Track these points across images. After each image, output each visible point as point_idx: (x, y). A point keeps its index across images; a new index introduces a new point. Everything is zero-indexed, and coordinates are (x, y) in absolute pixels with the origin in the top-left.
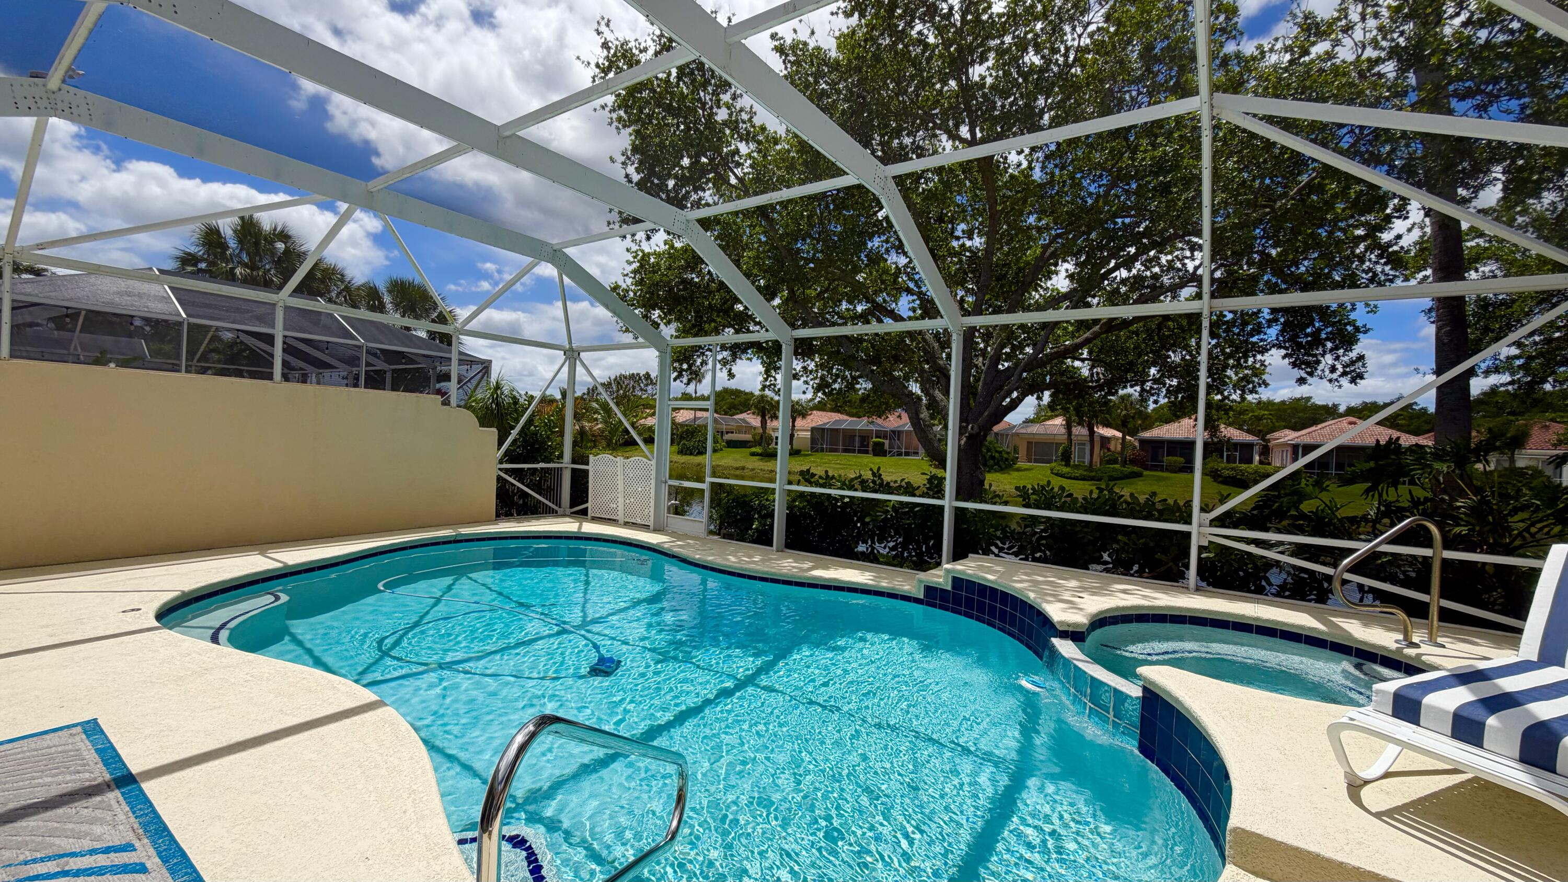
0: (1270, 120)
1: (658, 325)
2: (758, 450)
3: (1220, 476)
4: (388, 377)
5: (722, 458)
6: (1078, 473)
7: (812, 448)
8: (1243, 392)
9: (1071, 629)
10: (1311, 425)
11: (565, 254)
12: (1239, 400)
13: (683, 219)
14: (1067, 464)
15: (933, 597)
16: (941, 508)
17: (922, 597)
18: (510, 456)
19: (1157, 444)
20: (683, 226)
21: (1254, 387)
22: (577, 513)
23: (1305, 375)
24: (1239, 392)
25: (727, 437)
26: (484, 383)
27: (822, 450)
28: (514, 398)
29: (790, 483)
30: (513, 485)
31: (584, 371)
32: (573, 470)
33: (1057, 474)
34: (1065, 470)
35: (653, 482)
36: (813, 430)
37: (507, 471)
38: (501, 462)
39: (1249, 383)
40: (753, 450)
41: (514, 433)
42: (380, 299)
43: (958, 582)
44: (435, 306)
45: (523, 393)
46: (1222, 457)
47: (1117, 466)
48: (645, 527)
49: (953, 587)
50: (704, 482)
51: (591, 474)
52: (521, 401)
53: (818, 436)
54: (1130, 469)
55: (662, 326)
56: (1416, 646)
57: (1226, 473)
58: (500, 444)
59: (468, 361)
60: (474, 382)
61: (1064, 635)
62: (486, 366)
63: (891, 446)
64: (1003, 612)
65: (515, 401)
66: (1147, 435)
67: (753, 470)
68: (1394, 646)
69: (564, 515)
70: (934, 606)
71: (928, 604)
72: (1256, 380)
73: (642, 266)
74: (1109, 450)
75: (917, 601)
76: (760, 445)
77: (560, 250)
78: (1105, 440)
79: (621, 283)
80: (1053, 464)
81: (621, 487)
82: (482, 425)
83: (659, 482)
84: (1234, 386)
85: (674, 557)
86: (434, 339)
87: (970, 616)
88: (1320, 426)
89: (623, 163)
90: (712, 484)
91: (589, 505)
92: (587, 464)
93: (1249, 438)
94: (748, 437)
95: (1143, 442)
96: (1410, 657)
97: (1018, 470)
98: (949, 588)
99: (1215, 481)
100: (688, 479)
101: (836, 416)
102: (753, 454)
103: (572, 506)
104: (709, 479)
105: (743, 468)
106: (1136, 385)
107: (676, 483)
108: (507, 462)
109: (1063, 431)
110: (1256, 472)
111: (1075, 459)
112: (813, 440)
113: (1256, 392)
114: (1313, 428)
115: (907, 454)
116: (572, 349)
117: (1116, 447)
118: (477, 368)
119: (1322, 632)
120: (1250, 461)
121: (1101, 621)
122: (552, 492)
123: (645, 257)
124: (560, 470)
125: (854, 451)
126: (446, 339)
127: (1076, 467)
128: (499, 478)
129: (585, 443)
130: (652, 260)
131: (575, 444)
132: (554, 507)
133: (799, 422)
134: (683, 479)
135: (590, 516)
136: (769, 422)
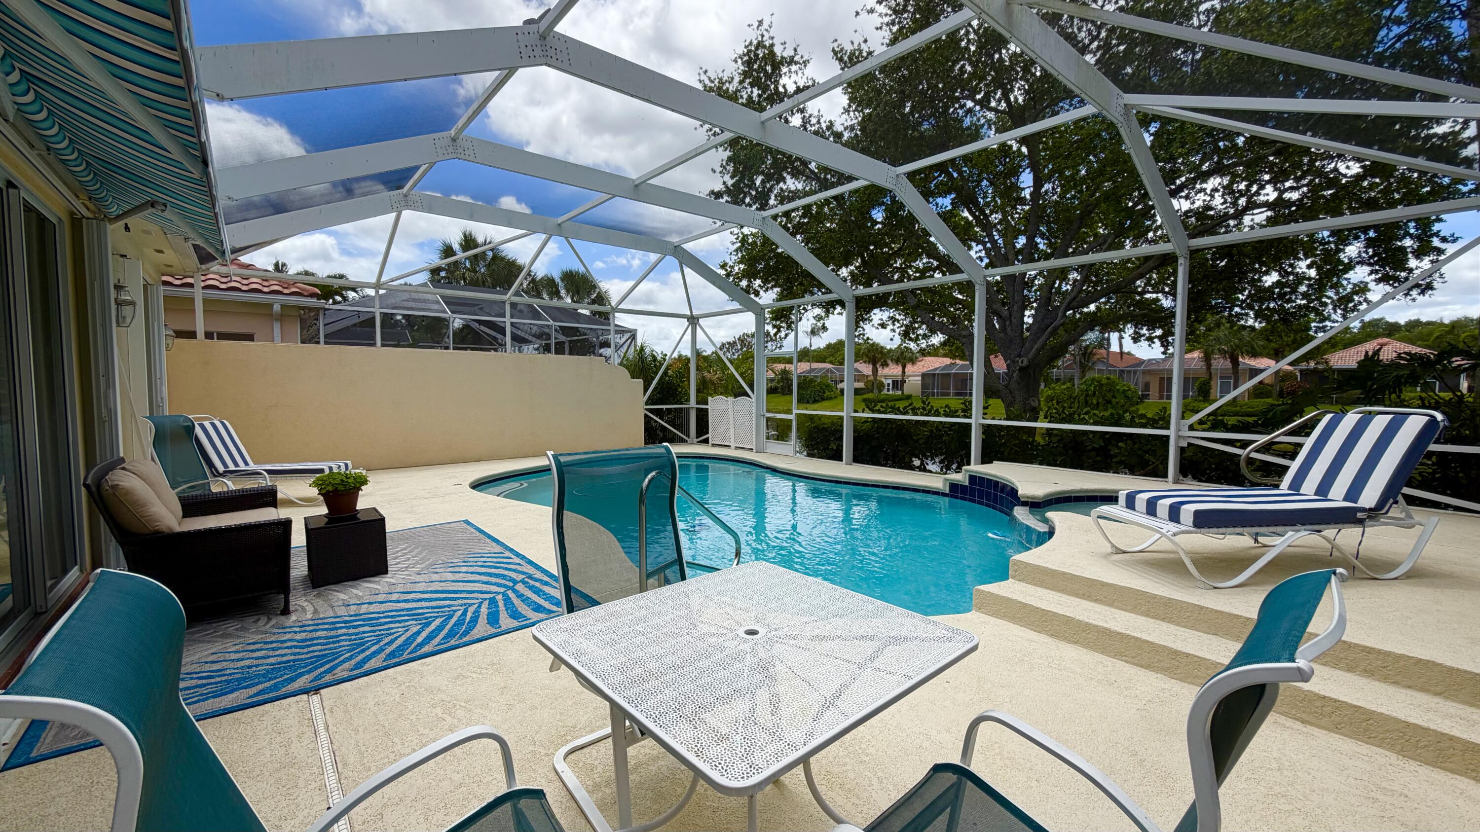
1: (758, 292)
4: (567, 345)
7: (923, 394)
9: (1030, 500)
11: (683, 248)
13: (760, 218)
14: (1206, 400)
15: (956, 491)
16: (969, 426)
17: (947, 492)
18: (650, 401)
20: (760, 223)
22: (700, 442)
26: (632, 347)
27: (933, 395)
28: (654, 356)
29: (856, 411)
30: (656, 421)
31: (704, 336)
32: (697, 409)
35: (754, 415)
36: (924, 376)
37: (651, 411)
38: (647, 404)
41: (655, 383)
42: (556, 286)
43: (972, 478)
44: (594, 287)
45: (660, 353)
48: (750, 450)
49: (970, 482)
50: (791, 414)
51: (710, 411)
52: (659, 358)
53: (929, 381)
55: (762, 293)
59: (621, 331)
60: (625, 347)
61: (1022, 504)
62: (633, 335)
64: (988, 494)
65: (654, 359)
69: (693, 443)
70: (956, 497)
71: (952, 496)
73: (743, 245)
75: (944, 495)
77: (679, 247)
79: (728, 261)
81: (731, 420)
82: (633, 377)
83: (759, 415)
86: (594, 315)
87: (973, 501)
89: (721, 172)
91: (710, 434)
92: (707, 404)
95: (1304, 372)
98: (967, 484)
100: (779, 412)
101: (947, 361)
103: (697, 435)
104: (795, 411)
107: (771, 415)
108: (650, 404)
109: (1202, 365)
111: (1216, 394)
112: (924, 385)
116: (693, 317)
118: (627, 336)
122: (683, 427)
123: (745, 236)
124: (688, 410)
126: (604, 317)
128: (646, 416)
129: (706, 389)
130: (750, 241)
131: (699, 391)
132: (685, 437)
133: (909, 368)
134: (776, 412)
135: (711, 441)
136: (880, 370)
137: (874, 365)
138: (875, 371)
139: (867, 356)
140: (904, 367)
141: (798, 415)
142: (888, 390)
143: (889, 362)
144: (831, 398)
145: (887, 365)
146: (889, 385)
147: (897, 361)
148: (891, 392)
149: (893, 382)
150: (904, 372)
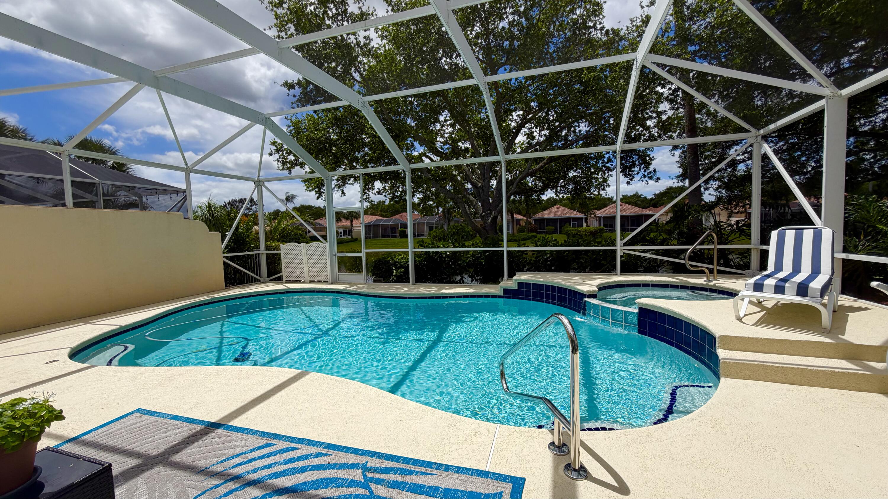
0: (658, 65)
8: (599, 190)
9: (591, 294)
10: (604, 207)
11: (272, 120)
12: (597, 194)
13: (362, 101)
15: (508, 293)
16: (502, 252)
17: (502, 295)
18: (229, 249)
19: (541, 221)
20: (362, 105)
21: (604, 187)
22: (270, 280)
23: (629, 181)
24: (597, 190)
27: (370, 237)
31: (269, 193)
32: (267, 254)
35: (329, 256)
36: (365, 226)
37: (231, 259)
38: (224, 252)
39: (602, 185)
41: (229, 235)
43: (521, 284)
46: (570, 225)
47: (525, 233)
48: (326, 282)
49: (519, 287)
50: (361, 252)
51: (282, 255)
53: (367, 230)
54: (531, 234)
56: (711, 281)
58: (223, 240)
61: (589, 296)
62: (186, 195)
66: (537, 216)
68: (705, 283)
69: (265, 282)
70: (509, 298)
71: (506, 297)
72: (605, 184)
74: (520, 225)
75: (500, 297)
77: (269, 118)
78: (518, 221)
81: (305, 260)
82: (210, 230)
83: (332, 256)
84: (595, 187)
85: (356, 294)
87: (522, 299)
88: (608, 207)
90: (366, 253)
91: (283, 273)
92: (278, 250)
93: (581, 215)
95: (535, 220)
96: (711, 286)
98: (517, 288)
100: (350, 252)
101: (375, 218)
103: (268, 277)
104: (364, 251)
106: (553, 189)
107: (342, 254)
108: (228, 252)
110: (586, 231)
112: (367, 232)
113: (605, 190)
114: (605, 209)
115: (419, 236)
116: (259, 180)
117: (523, 224)
119: (677, 282)
120: (582, 226)
121: (602, 288)
124: (258, 255)
125: (388, 237)
128: (225, 263)
132: (258, 277)
133: (355, 222)
134: (346, 252)
135: (284, 279)
140: (352, 222)
141: (367, 253)
142: (341, 236)
143: (342, 219)
145: (341, 221)
146: (341, 232)
147: (347, 219)
148: (343, 237)
149: (344, 231)
150: (352, 225)
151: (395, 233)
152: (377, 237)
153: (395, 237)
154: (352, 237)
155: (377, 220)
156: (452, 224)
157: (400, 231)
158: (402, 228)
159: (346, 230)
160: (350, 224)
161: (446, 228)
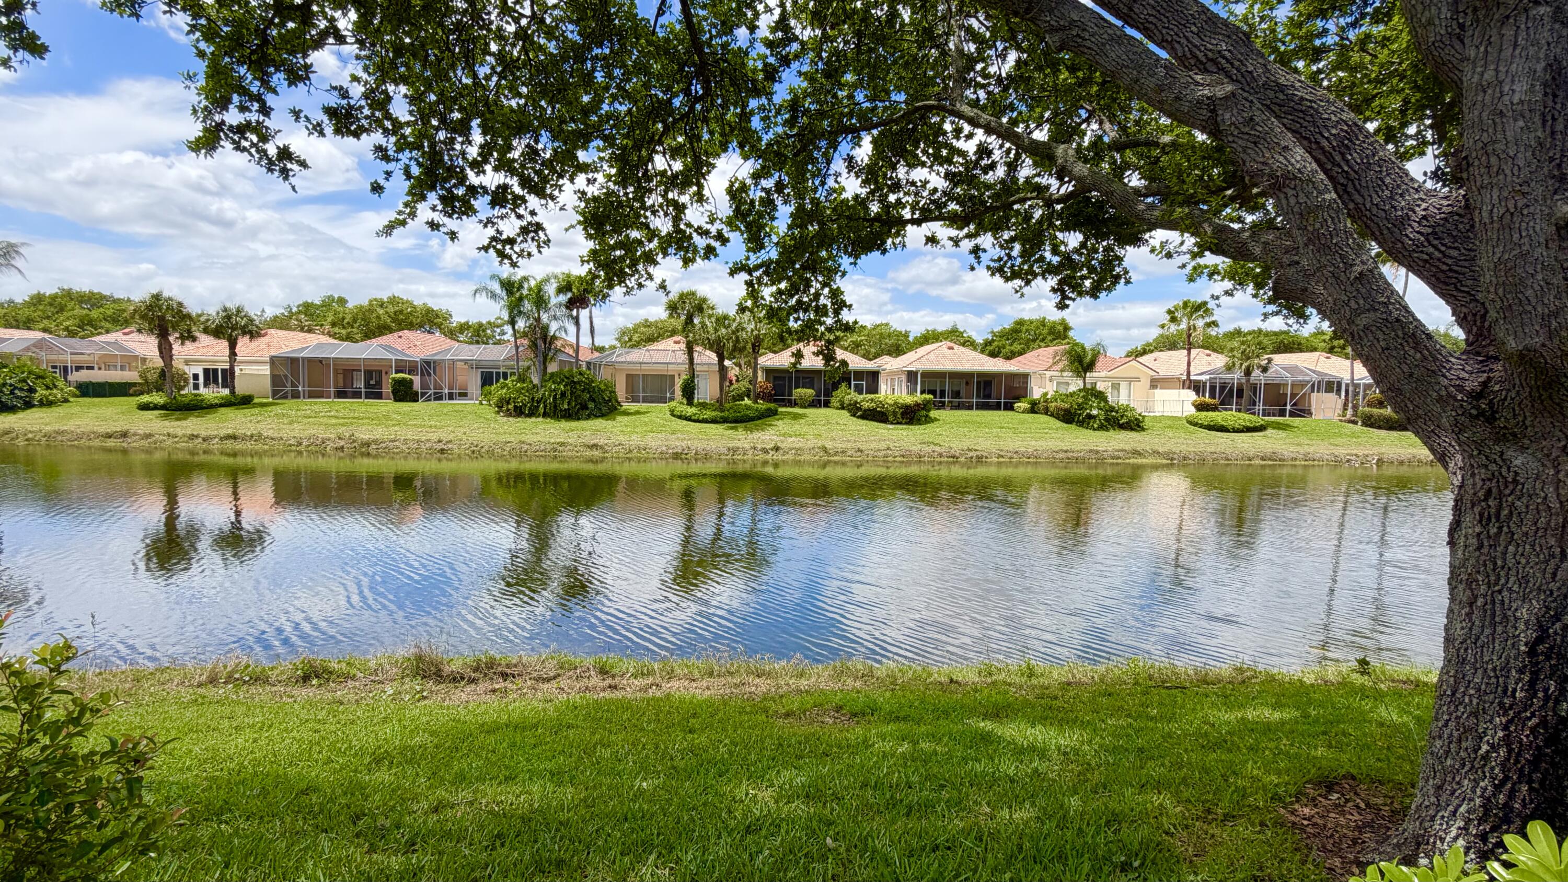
2: (157, 398)
3: (859, 409)
5: (71, 416)
6: (708, 414)
7: (275, 394)
14: (690, 403)
25: (75, 377)
27: (296, 395)
33: (680, 417)
34: (690, 411)
36: (274, 361)
40: (145, 398)
47: (749, 403)
53: (283, 371)
54: (762, 405)
57: (866, 405)
63: (424, 385)
67: (148, 436)
76: (159, 389)
80: (673, 404)
94: (131, 376)
97: (626, 413)
99: (854, 415)
102: (145, 407)
105: (124, 435)
109: (683, 357)
111: (698, 397)
112: (276, 380)
115: (451, 397)
125: (357, 395)
127: (703, 405)
133: (245, 348)
136: (176, 347)
137: (163, 335)
138: (165, 351)
139: (144, 317)
140: (233, 345)
142: (196, 387)
143: (198, 333)
144: (50, 404)
145: (193, 339)
146: (196, 377)
147: (217, 332)
148: (203, 390)
149: (206, 371)
150: (233, 354)
151: (379, 384)
152: (320, 395)
153: (379, 396)
154: (233, 392)
155: (319, 346)
156: (552, 368)
157: (394, 379)
158: (401, 372)
159: (215, 371)
160: (227, 352)
161: (536, 381)
